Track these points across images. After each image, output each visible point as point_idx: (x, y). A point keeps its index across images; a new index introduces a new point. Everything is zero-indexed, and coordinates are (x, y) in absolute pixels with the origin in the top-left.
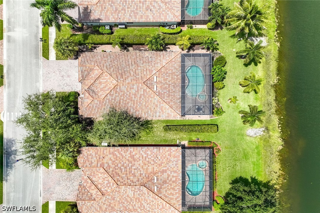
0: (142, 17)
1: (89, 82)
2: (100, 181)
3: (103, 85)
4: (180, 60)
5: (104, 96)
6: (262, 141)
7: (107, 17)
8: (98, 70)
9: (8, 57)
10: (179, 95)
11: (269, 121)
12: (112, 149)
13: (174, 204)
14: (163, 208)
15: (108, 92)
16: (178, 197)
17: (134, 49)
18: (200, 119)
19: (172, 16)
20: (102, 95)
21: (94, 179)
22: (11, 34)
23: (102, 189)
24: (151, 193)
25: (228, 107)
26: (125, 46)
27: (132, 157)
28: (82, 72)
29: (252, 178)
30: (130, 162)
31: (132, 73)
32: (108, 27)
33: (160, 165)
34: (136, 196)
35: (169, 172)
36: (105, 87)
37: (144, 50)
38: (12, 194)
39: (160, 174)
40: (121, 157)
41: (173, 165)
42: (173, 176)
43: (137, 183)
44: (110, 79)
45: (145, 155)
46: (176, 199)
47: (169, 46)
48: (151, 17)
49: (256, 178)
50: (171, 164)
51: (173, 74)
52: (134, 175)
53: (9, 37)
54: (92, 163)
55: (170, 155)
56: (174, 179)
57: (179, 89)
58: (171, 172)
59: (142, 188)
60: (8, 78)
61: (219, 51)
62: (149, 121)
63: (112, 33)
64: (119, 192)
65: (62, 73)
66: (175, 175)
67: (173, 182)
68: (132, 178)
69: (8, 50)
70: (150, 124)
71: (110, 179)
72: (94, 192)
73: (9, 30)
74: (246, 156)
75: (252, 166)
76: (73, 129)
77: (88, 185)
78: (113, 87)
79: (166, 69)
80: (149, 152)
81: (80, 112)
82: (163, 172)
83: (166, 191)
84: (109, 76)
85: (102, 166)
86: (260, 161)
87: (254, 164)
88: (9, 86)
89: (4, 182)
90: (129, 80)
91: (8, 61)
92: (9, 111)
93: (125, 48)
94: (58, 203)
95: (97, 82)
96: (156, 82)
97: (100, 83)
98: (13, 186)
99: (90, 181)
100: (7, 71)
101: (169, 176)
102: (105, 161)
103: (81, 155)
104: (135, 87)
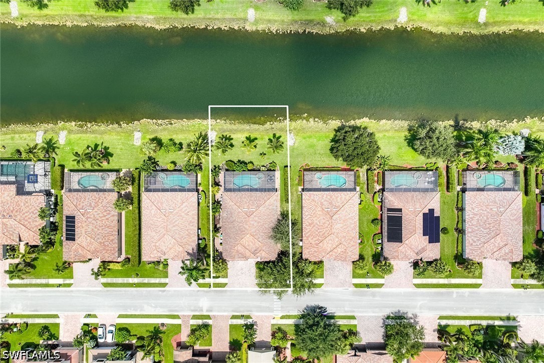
0: (193, 218)
1: (248, 253)
2: (330, 245)
3: (250, 243)
4: (229, 193)
5: (259, 243)
6: (299, 134)
7: (193, 241)
8: (238, 247)
9: (225, 311)
10: (259, 194)
11: (282, 130)
12: (304, 238)
13: (350, 197)
14: (353, 204)
15: (256, 240)
16: (344, 194)
17: (219, 223)
18: (279, 178)
19: (193, 198)
20: (258, 244)
21: (329, 250)
22: (205, 309)
23: (337, 244)
24: (339, 213)
25: (269, 158)
26: (216, 229)
27: (310, 225)
28: (239, 258)
29: (331, 142)
30: (314, 226)
31: (241, 224)
32: (200, 241)
33: (316, 206)
34: (342, 221)
35: (322, 201)
36: (252, 242)
37: (220, 216)
38: (346, 309)
39: (324, 207)
40: (311, 232)
41: (317, 198)
42: (327, 197)
43: (330, 221)
44: (245, 239)
45: (309, 216)
46: (345, 196)
47: (216, 199)
48: (194, 212)
49: (331, 139)
50: (316, 199)
51: (241, 198)
52: (325, 223)
53: (207, 311)
54: (315, 251)
55: (309, 200)
56: (329, 197)
57: (253, 193)
58: (323, 199)
59: (334, 218)
60: (243, 312)
61: (221, 165)
62: (281, 213)
63: (204, 238)
64: (338, 233)
65: (239, 273)
66: (325, 196)
67: (331, 197)
68: (326, 225)
69: (219, 311)
70: (284, 212)
71: (327, 239)
72: (339, 250)
73: (202, 311)
74: (312, 146)
75: (320, 141)
76: (286, 262)
77: (334, 254)
78: (252, 237)
79: (237, 202)
80: (307, 214)
81: (273, 259)
82: (322, 204)
83: (338, 202)
84: (243, 240)
85: (317, 244)
86: (316, 136)
87: (319, 140)
88: (251, 311)
89: (335, 315)
90: (247, 227)
91: (229, 312)
92: (272, 311)
93: (218, 229)
94: (354, 277)
95: (248, 247)
96: (248, 209)
97: (248, 245)
98: (339, 308)
99: (331, 253)
100: (237, 312)
101: (325, 201)
102: (313, 243)
103: (309, 259)
104: (252, 222)
